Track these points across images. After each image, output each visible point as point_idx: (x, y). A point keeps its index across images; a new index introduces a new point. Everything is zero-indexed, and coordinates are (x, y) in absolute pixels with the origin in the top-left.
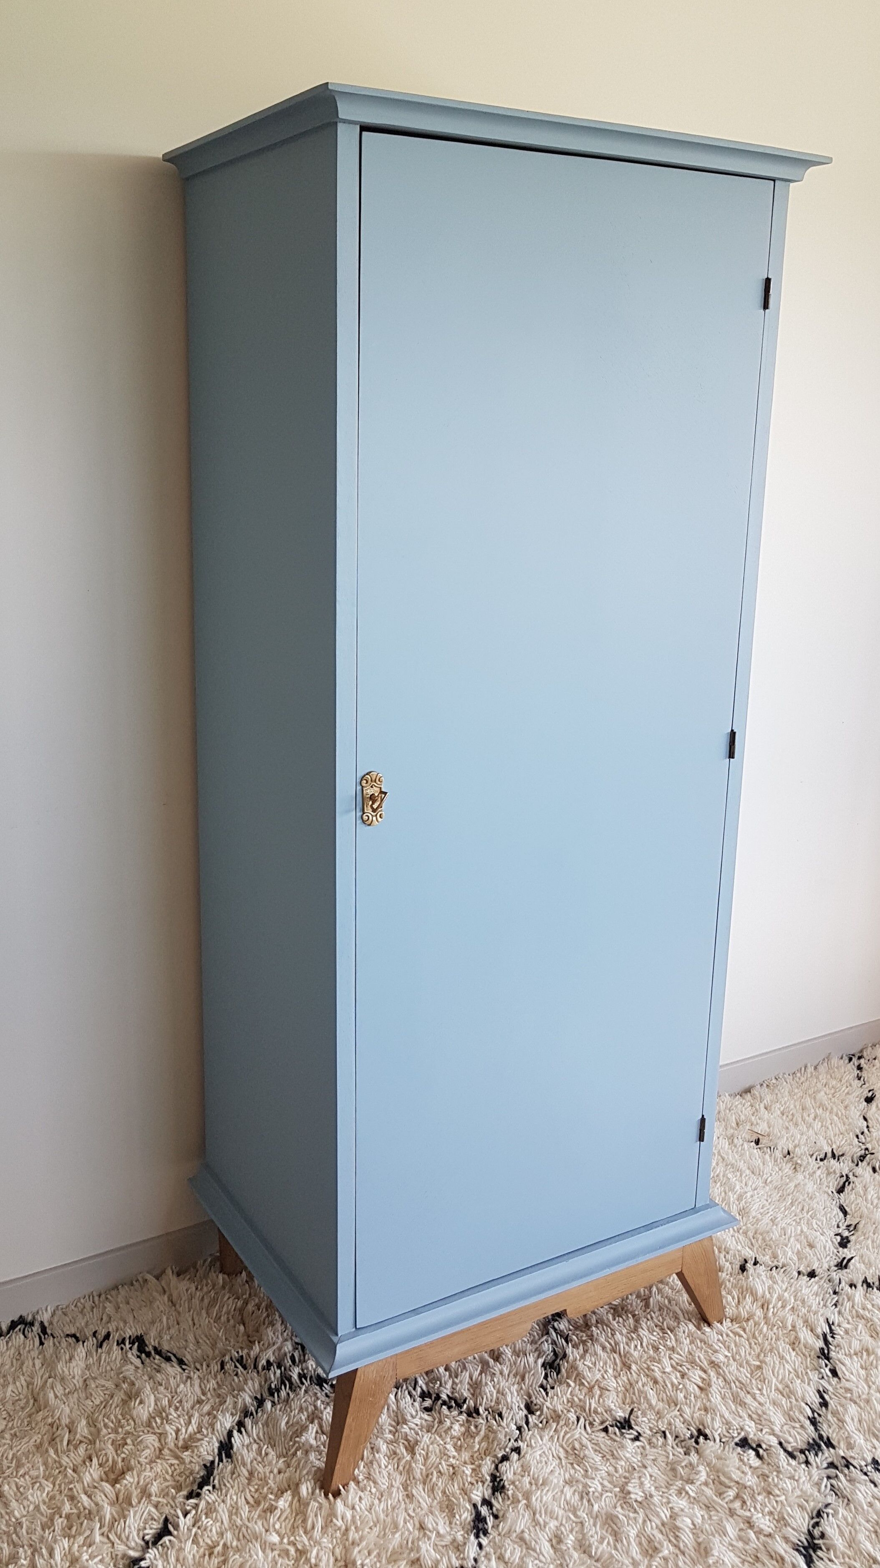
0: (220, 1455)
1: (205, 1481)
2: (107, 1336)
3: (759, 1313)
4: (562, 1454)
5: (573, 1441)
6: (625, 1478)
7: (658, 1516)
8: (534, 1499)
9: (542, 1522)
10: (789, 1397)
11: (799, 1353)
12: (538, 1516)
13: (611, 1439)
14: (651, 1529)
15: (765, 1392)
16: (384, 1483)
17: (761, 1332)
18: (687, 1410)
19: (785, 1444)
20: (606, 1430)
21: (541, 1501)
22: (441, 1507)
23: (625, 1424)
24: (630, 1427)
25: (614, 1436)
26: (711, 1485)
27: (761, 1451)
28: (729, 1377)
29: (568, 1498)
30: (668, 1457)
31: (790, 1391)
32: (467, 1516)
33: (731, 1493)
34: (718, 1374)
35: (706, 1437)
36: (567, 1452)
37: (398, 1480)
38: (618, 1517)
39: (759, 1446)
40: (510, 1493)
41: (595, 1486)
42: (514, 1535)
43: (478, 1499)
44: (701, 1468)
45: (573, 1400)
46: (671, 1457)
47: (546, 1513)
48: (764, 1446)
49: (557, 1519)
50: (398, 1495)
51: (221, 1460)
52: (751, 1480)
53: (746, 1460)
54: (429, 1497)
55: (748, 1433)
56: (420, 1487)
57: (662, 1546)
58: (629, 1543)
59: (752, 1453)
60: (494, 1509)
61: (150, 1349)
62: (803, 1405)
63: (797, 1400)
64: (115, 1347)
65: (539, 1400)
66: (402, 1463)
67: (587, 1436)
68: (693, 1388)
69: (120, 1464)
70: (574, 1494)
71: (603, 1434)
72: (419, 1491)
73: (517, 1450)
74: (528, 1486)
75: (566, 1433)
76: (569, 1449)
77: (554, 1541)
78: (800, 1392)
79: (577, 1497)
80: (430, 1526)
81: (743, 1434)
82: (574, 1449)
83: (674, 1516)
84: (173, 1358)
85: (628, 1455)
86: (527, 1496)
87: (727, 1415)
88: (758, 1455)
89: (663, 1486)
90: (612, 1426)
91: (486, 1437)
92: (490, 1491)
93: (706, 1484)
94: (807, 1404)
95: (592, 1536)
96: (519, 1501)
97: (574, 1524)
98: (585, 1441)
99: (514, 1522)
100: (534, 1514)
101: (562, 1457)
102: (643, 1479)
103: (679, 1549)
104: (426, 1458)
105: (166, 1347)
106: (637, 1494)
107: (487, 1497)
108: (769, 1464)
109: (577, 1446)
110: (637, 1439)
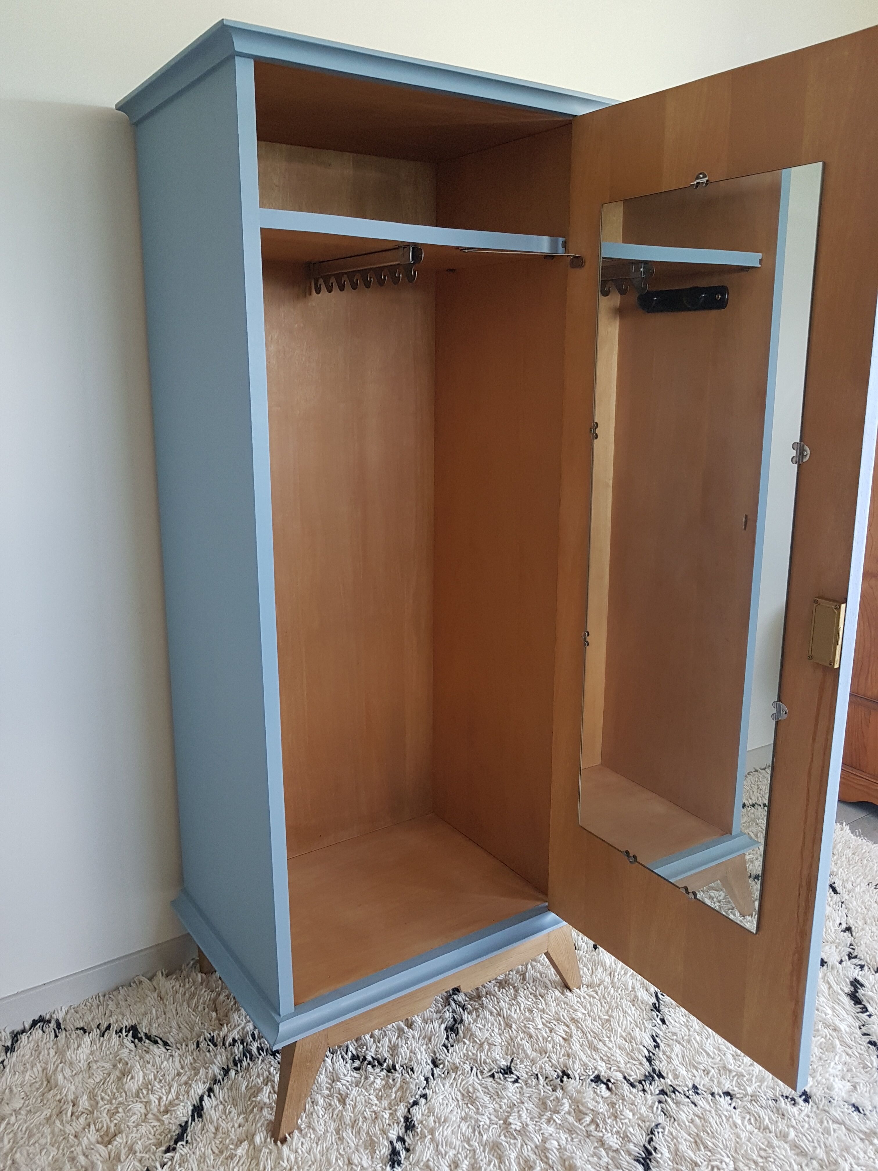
0: (193, 1116)
1: (180, 1137)
2: (108, 1028)
3: (607, 980)
4: (459, 1097)
5: (467, 1087)
6: (507, 1112)
7: (532, 1140)
8: (437, 1134)
9: (443, 1152)
10: (631, 1042)
11: (638, 1007)
12: (440, 1147)
13: (497, 1082)
14: (528, 1152)
15: (612, 1039)
16: (320, 1129)
17: (609, 994)
18: (554, 1056)
19: (628, 1077)
20: (493, 1076)
21: (443, 1135)
22: (365, 1146)
23: (508, 1071)
24: (511, 1073)
25: (498, 1080)
26: (573, 1114)
27: (610, 1084)
28: (586, 1029)
29: (463, 1131)
30: (540, 1094)
31: (632, 1038)
32: (385, 1151)
33: (588, 1119)
34: (578, 1027)
35: (569, 1077)
36: (463, 1095)
37: (333, 1126)
38: (501, 1144)
39: (609, 1080)
40: (419, 1130)
41: (484, 1120)
42: (422, 1164)
43: (393, 1136)
44: (565, 1101)
45: (468, 1054)
46: (542, 1093)
47: (446, 1145)
48: (612, 1081)
49: (455, 1148)
50: (332, 1138)
51: (193, 1120)
52: (602, 1108)
53: (599, 1092)
54: (356, 1138)
55: (600, 1072)
56: (349, 1131)
57: (536, 1164)
58: (510, 1163)
59: (603, 1086)
60: (407, 1144)
61: (142, 1035)
62: (642, 1047)
63: (637, 1044)
64: (114, 1035)
65: (441, 1056)
66: (336, 1112)
67: (478, 1082)
68: (558, 1039)
69: (112, 1129)
70: (468, 1128)
71: (491, 1079)
72: (349, 1135)
73: (425, 1096)
74: (433, 1124)
75: (462, 1080)
76: (464, 1093)
77: (452, 1167)
78: (639, 1037)
79: (470, 1130)
80: (356, 1162)
81: (596, 1072)
82: (469, 1092)
83: (544, 1141)
84: (159, 1041)
85: (510, 1095)
86: (432, 1132)
87: (584, 1058)
88: (608, 1088)
89: (536, 1116)
90: (497, 1073)
91: (401, 1087)
92: (403, 1130)
93: (569, 1113)
94: (644, 1046)
95: (482, 1160)
96: (426, 1137)
97: (468, 1152)
98: (477, 1086)
99: (422, 1153)
100: (437, 1146)
101: (459, 1099)
102: (521, 1113)
103: (549, 1165)
104: (355, 1107)
105: (154, 1033)
106: (516, 1125)
107: (401, 1135)
108: (616, 1094)
109: (471, 1090)
110: (516, 1081)
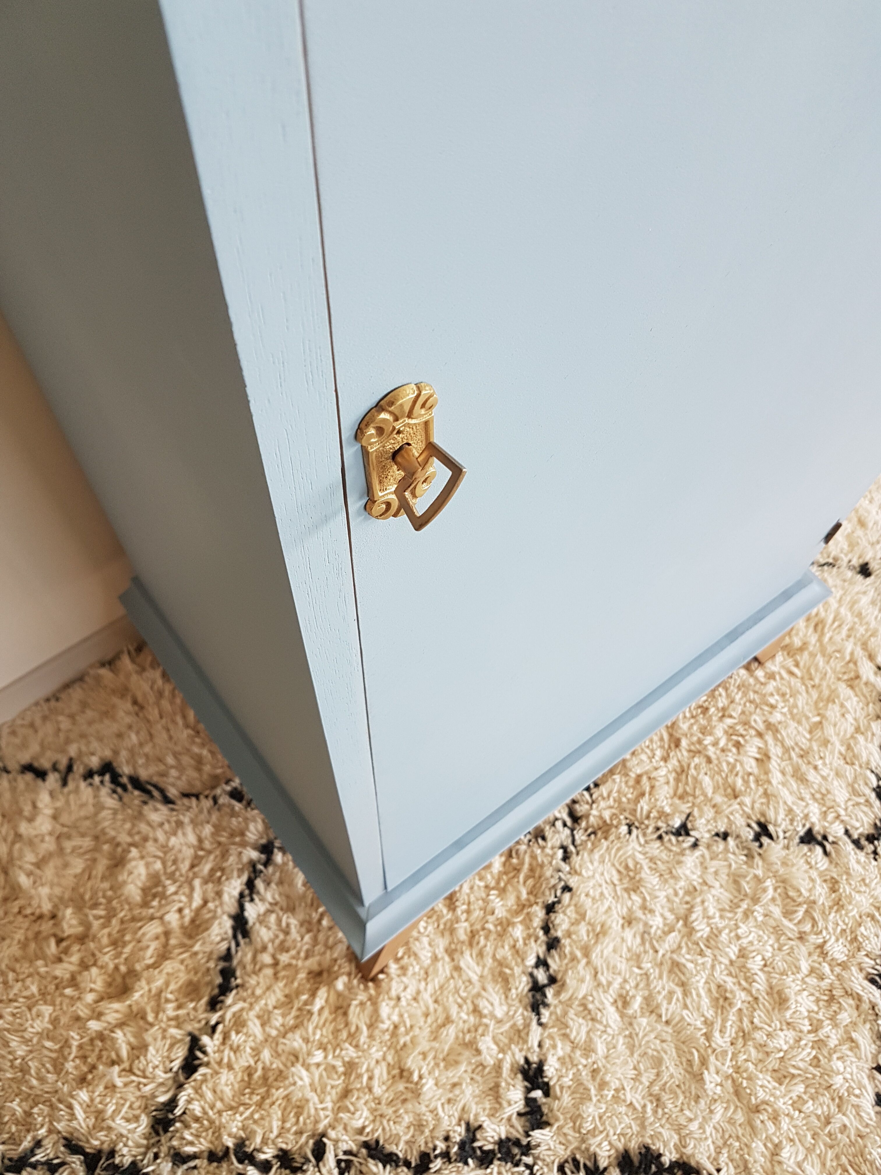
0: (235, 937)
1: (225, 989)
2: (70, 768)
3: (813, 639)
4: (616, 878)
5: (626, 859)
6: (687, 903)
7: (727, 954)
8: (594, 955)
9: (604, 982)
10: (853, 764)
11: (859, 693)
12: (599, 975)
13: (666, 848)
14: (721, 976)
15: (827, 762)
16: (425, 955)
17: (817, 666)
18: (747, 800)
19: (851, 831)
20: (660, 837)
21: (602, 957)
22: (493, 975)
23: (683, 830)
24: (688, 834)
25: (668, 845)
26: (779, 902)
27: (828, 847)
28: (789, 743)
29: (629, 944)
30: (730, 866)
31: (854, 756)
32: (523, 984)
33: (800, 914)
34: (776, 739)
35: (770, 837)
36: (619, 872)
37: (442, 943)
38: (684, 966)
39: (825, 838)
40: (567, 950)
41: (656, 922)
42: (577, 1003)
43: (531, 961)
44: (768, 883)
45: (620, 799)
46: (734, 866)
47: (608, 969)
48: (831, 839)
49: (619, 974)
50: (444, 968)
51: (238, 945)
52: (821, 892)
53: (813, 863)
54: (478, 964)
55: (813, 824)
56: (467, 954)
57: (735, 997)
58: (699, 995)
59: (819, 849)
60: (551, 971)
61: (125, 780)
62: (868, 772)
63: (861, 767)
64: (83, 785)
66: (442, 921)
67: (640, 849)
68: (751, 765)
69: (123, 969)
70: (635, 936)
71: (658, 844)
72: (467, 960)
73: (568, 888)
74: (585, 938)
75: (618, 849)
76: (622, 869)
77: (620, 1004)
78: (864, 755)
79: (638, 940)
80: (486, 1012)
81: (808, 826)
82: (627, 867)
83: (743, 954)
84: (156, 793)
85: (688, 872)
86: (587, 952)
87: (790, 799)
88: (826, 853)
89: (727, 908)
90: (667, 833)
91: (532, 870)
92: (544, 947)
93: (773, 899)
94: (872, 772)
95: (659, 992)
96: (579, 962)
97: (639, 978)
98: (639, 857)
99: (576, 990)
100: (596, 973)
101: (616, 882)
102: (706, 904)
103: (752, 995)
104: (468, 912)
105: (144, 774)
106: (702, 930)
107: (542, 956)
108: (837, 864)
109: (631, 865)
110: (695, 845)
